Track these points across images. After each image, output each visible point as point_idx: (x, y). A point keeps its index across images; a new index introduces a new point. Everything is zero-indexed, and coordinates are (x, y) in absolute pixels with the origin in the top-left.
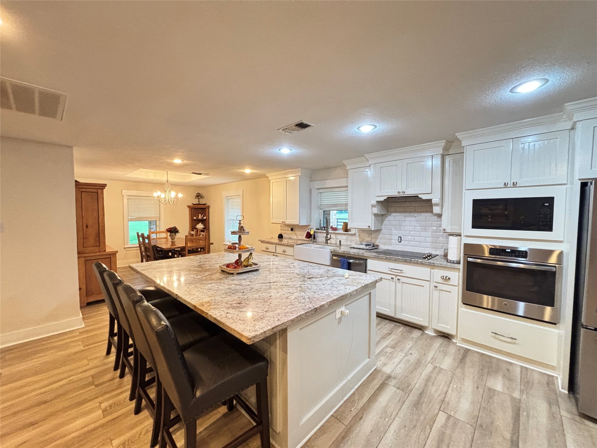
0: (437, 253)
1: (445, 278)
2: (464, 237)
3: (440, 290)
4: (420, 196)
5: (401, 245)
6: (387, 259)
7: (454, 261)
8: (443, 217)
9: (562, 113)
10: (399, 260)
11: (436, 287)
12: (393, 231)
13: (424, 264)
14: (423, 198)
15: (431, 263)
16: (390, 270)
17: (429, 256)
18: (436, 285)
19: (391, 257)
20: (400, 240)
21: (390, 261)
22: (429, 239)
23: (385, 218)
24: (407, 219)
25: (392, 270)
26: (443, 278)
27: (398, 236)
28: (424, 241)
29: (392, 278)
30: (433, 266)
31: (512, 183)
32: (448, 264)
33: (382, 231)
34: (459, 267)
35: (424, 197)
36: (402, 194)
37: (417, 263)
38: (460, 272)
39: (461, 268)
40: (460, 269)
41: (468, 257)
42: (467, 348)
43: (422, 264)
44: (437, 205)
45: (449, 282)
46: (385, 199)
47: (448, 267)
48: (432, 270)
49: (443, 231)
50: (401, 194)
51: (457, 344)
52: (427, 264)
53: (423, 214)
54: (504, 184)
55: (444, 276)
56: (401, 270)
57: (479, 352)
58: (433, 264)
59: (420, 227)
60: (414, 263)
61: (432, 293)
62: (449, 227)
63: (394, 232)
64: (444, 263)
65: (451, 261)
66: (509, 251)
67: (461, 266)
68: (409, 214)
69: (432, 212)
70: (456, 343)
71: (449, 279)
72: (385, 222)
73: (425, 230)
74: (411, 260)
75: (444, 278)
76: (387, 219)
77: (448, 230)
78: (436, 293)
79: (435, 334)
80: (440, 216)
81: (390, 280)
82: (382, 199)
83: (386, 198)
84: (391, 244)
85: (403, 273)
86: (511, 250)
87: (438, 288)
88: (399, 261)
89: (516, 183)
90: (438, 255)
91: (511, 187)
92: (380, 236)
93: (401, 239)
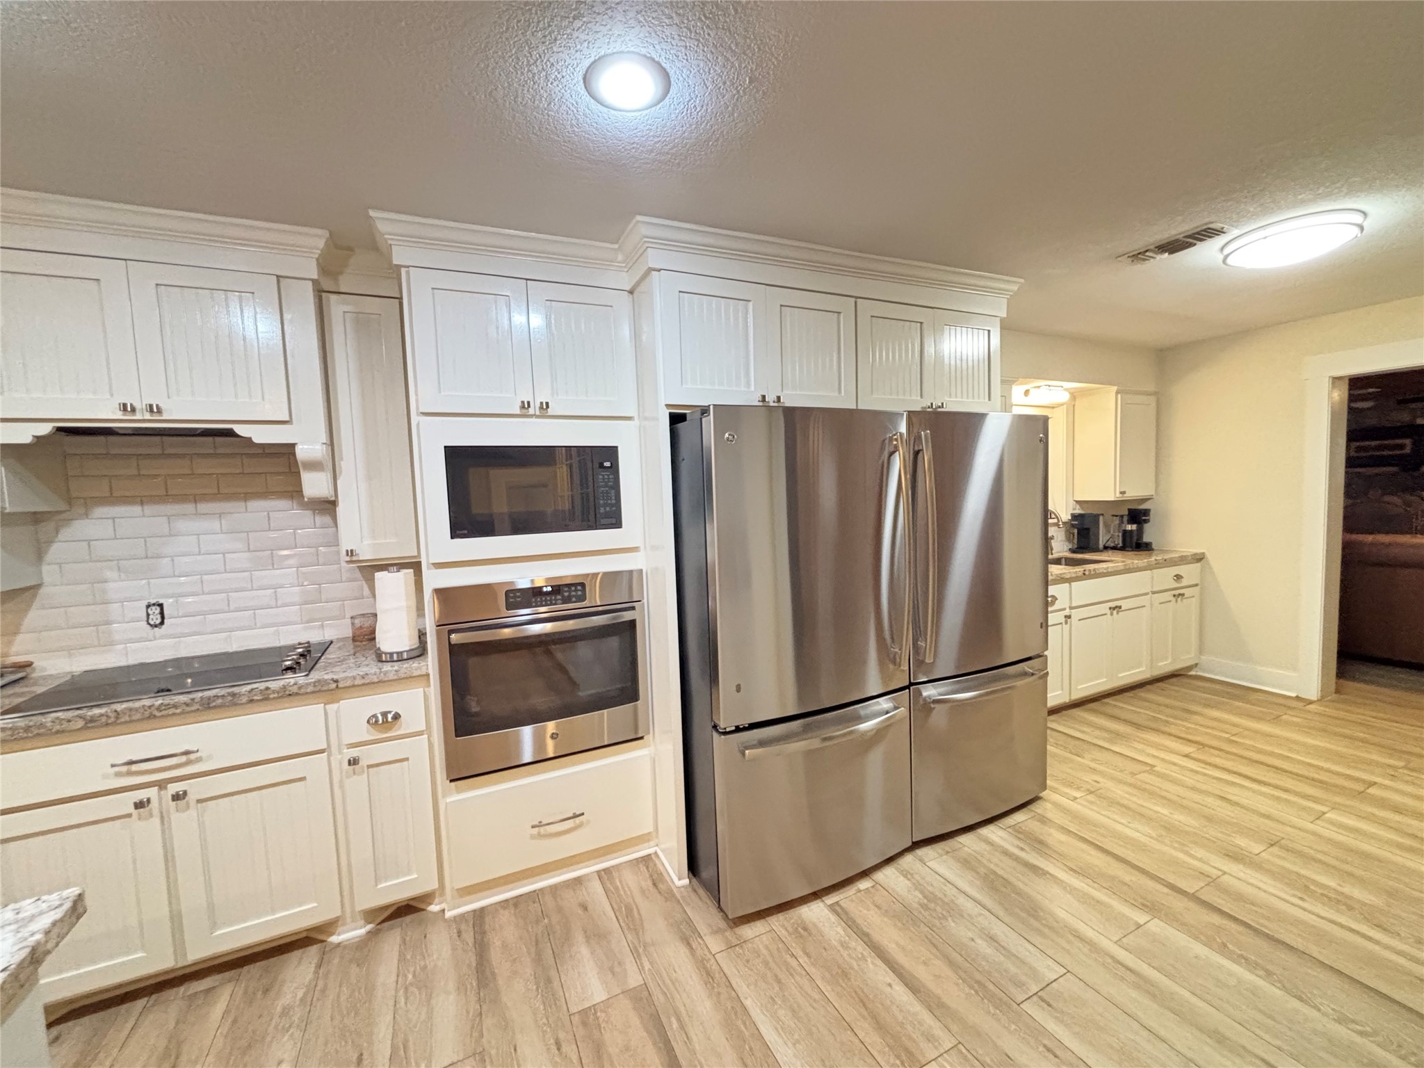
0: (328, 634)
1: (381, 722)
2: (428, 568)
3: (369, 767)
4: (240, 430)
5: (162, 637)
6: (92, 728)
7: (402, 653)
8: (340, 510)
9: (616, 246)
10: (171, 711)
11: (353, 762)
12: (111, 585)
13: (297, 694)
14: (256, 440)
15: (326, 682)
16: (125, 769)
17: (307, 657)
18: (354, 753)
19: (119, 707)
20: (158, 615)
21: (118, 729)
22: (293, 593)
23: (57, 532)
24: (182, 525)
25: (134, 768)
26: (373, 722)
27: (146, 603)
28: (273, 603)
29: (139, 805)
30: (331, 691)
31: (538, 405)
32: (387, 667)
33: (42, 591)
34: (424, 668)
35: (261, 436)
36: (148, 416)
37: (267, 699)
38: (429, 686)
39: (431, 672)
40: (428, 675)
41: (450, 632)
42: (474, 911)
43: (288, 696)
44: (314, 466)
45: (399, 729)
46: (38, 438)
47: (389, 681)
48: (332, 708)
49: (348, 559)
50: (138, 416)
51: (448, 914)
52: (310, 689)
53: (256, 504)
54: (520, 404)
55: (375, 716)
56: (187, 753)
57: (506, 901)
58: (334, 685)
59: (247, 555)
60: (251, 701)
61: (342, 786)
62: (366, 542)
63: (117, 587)
64: (371, 668)
65: (391, 654)
66: (549, 589)
67: (431, 664)
68: (189, 508)
69: (295, 492)
70: (443, 911)
71: (397, 717)
72: (56, 551)
73: (273, 563)
74: (234, 695)
75: (377, 721)
76: (65, 534)
77: (366, 553)
78: (357, 784)
79: (370, 927)
80: (328, 506)
81: (129, 816)
82: (23, 435)
83: (45, 429)
84: (112, 643)
85: (199, 760)
86: (552, 587)
87: (364, 763)
88: (174, 714)
89: (547, 403)
90: (332, 642)
91: (537, 417)
92: (34, 617)
93: (162, 613)
